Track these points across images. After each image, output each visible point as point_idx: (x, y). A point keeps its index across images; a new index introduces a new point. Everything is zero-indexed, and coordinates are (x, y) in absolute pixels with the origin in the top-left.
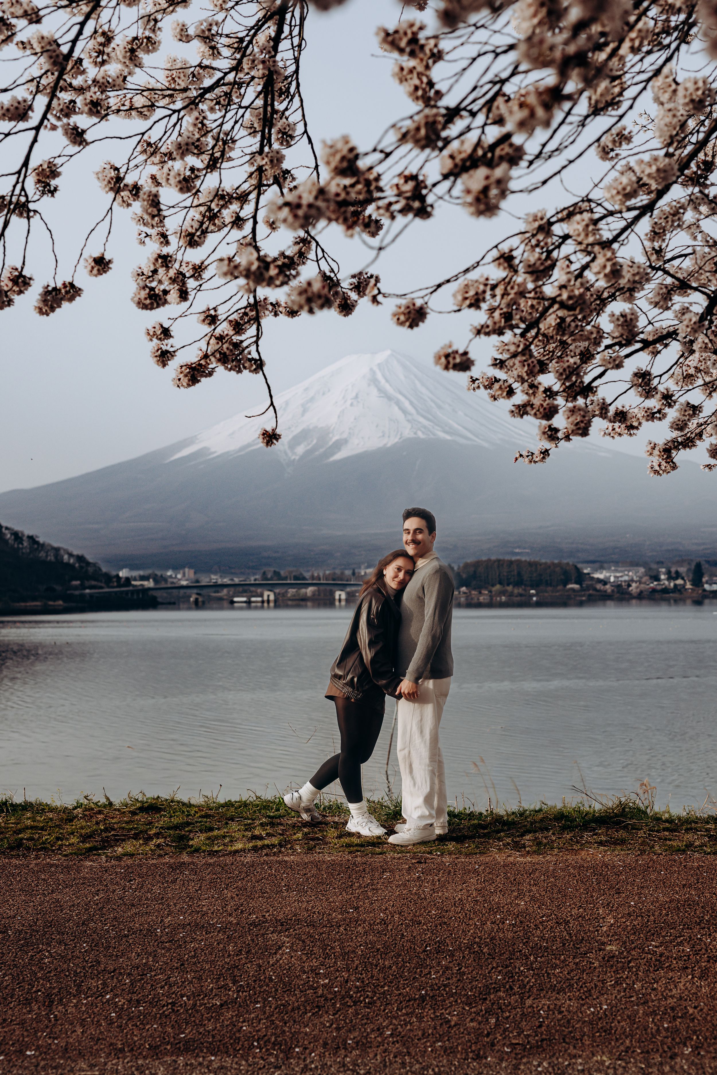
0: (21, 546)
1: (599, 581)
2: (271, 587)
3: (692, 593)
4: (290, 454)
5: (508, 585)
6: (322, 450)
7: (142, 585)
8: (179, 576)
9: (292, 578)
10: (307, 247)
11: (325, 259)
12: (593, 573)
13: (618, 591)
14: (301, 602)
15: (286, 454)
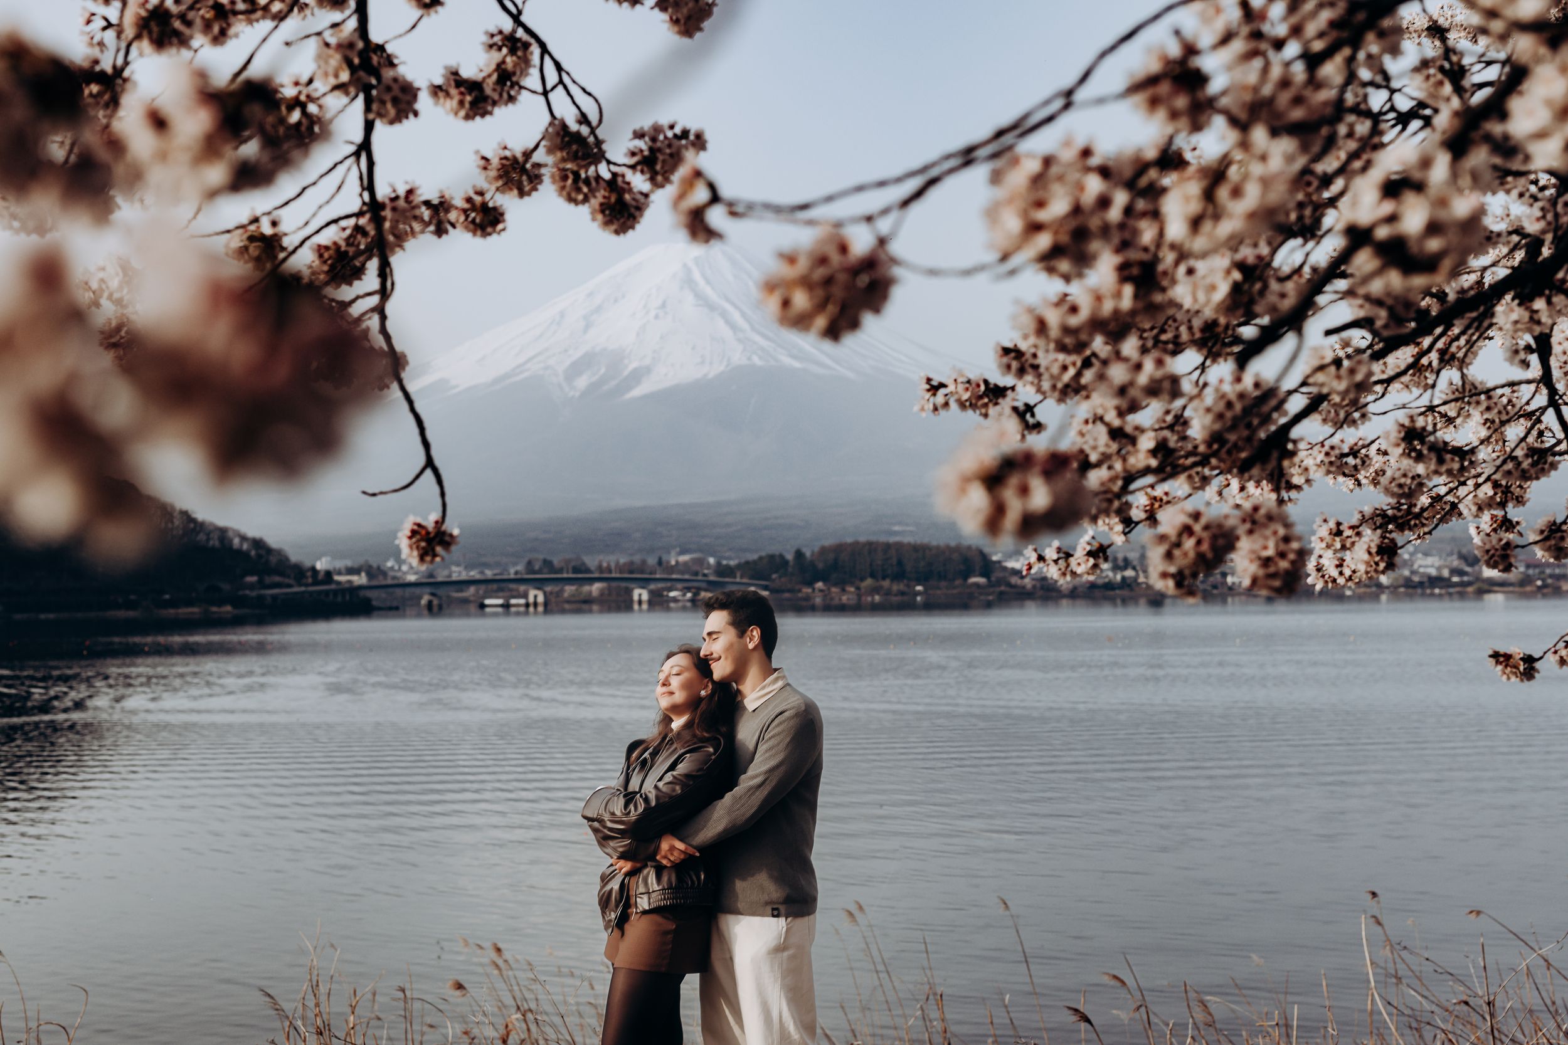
0: (170, 525)
1: (1015, 572)
2: (539, 583)
3: (1147, 588)
4: (566, 388)
5: (884, 578)
6: (613, 383)
7: (350, 582)
8: (404, 569)
9: (570, 570)
10: (519, 58)
11: (565, 87)
12: (1006, 561)
13: (1042, 588)
14: (582, 605)
15: (561, 389)
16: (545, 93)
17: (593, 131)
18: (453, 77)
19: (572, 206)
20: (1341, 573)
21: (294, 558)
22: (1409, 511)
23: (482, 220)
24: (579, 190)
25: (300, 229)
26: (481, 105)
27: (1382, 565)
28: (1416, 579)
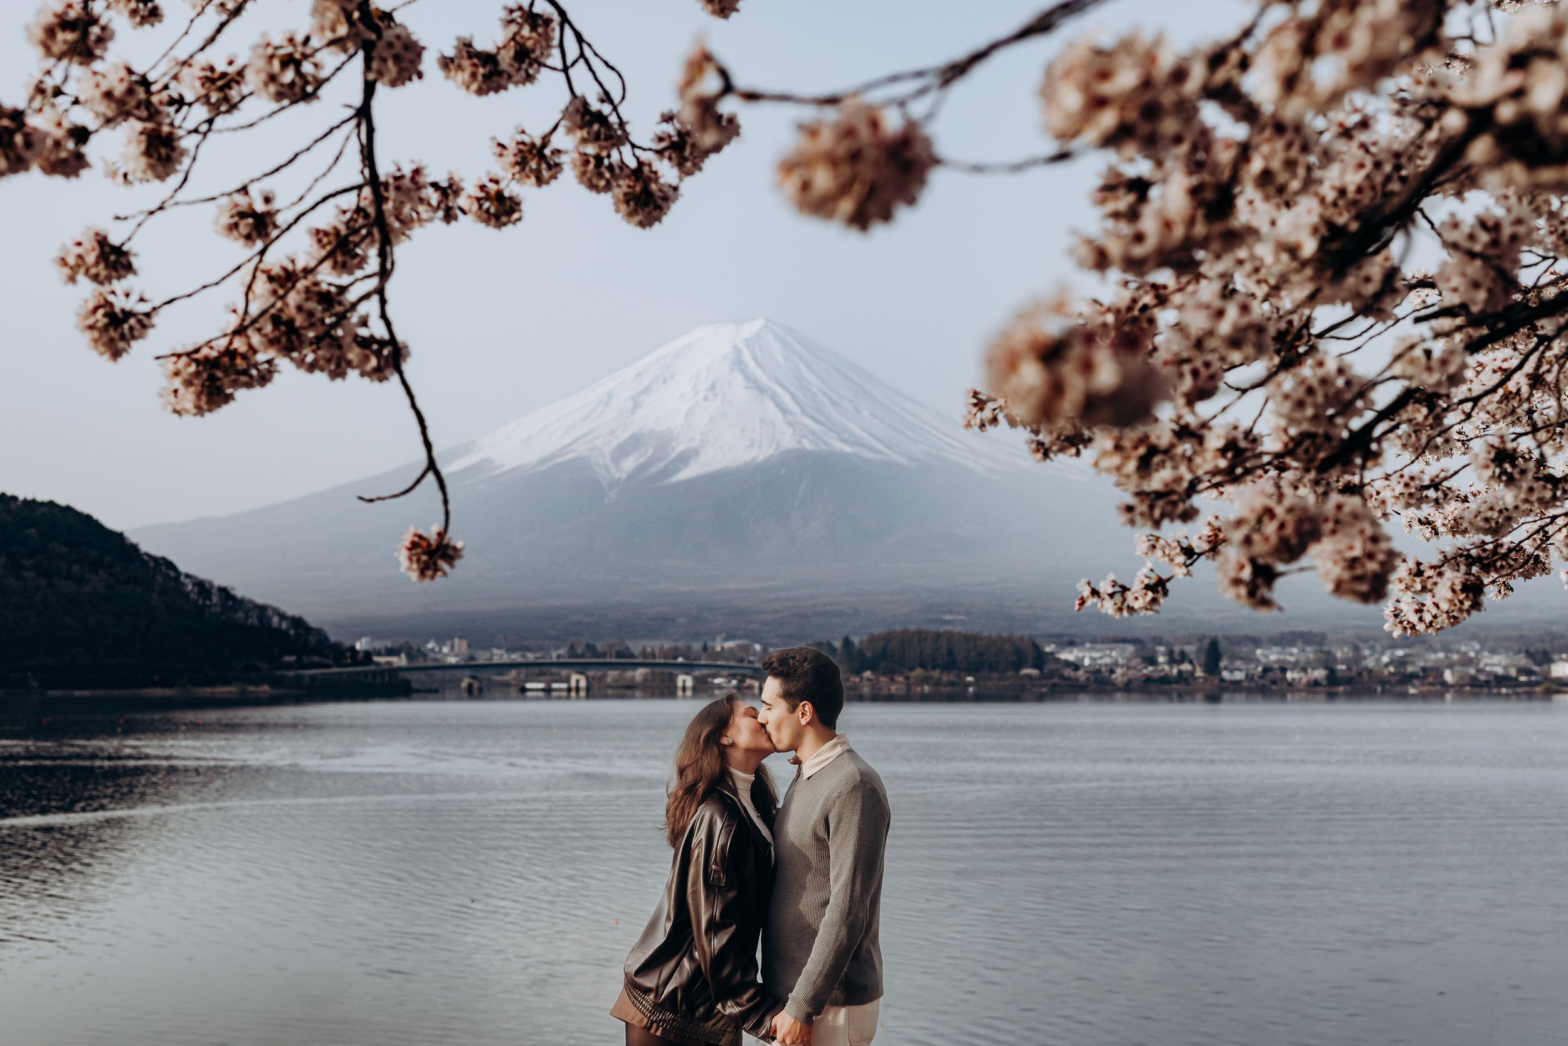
0: (208, 602)
1: (1068, 664)
2: (581, 668)
3: (1204, 683)
4: (613, 469)
5: (934, 668)
6: (660, 466)
7: (389, 663)
8: (445, 650)
9: (614, 654)
10: (539, 35)
11: (587, 62)
12: (1059, 652)
13: (1096, 681)
14: (625, 690)
15: (608, 470)
16: (565, 70)
17: (615, 109)
18: (465, 49)
19: (593, 195)
20: (1421, 619)
21: (333, 638)
22: (1494, 552)
23: (497, 210)
24: (600, 175)
25: (294, 204)
26: (495, 78)
27: (1467, 604)
28: (1482, 677)
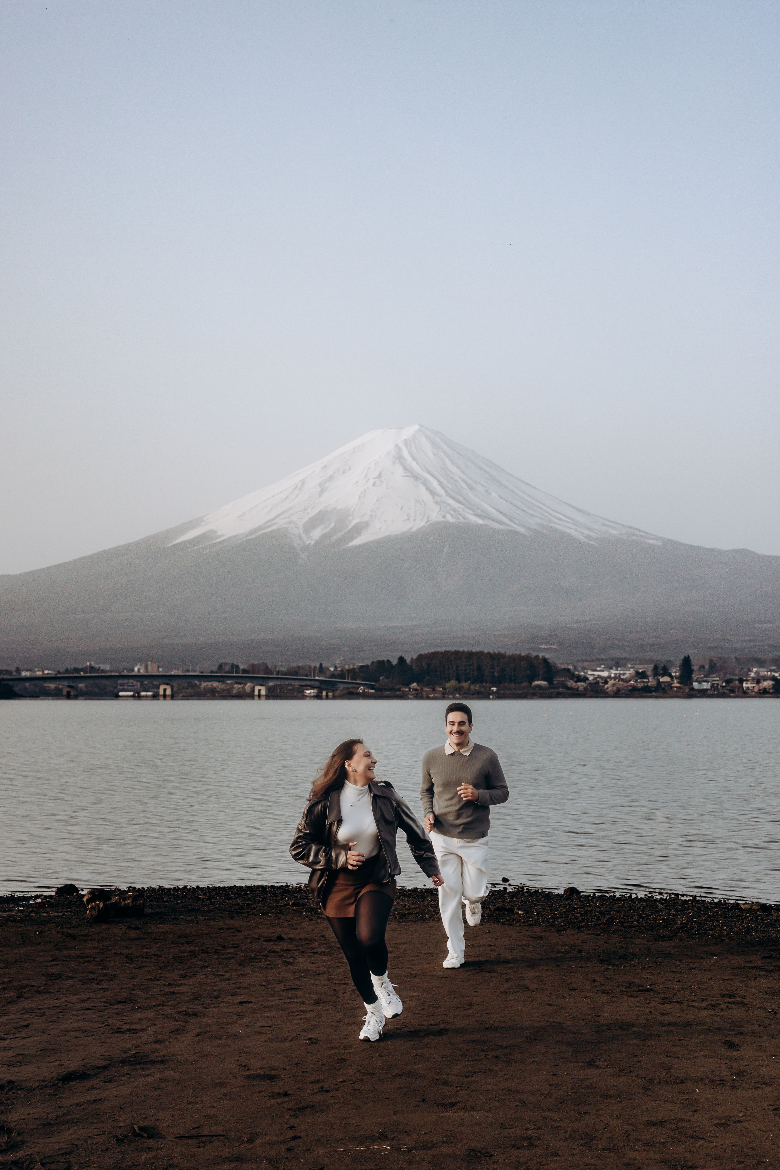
3: (678, 692)
4: (305, 538)
5: (465, 680)
6: (340, 535)
15: (301, 538)
